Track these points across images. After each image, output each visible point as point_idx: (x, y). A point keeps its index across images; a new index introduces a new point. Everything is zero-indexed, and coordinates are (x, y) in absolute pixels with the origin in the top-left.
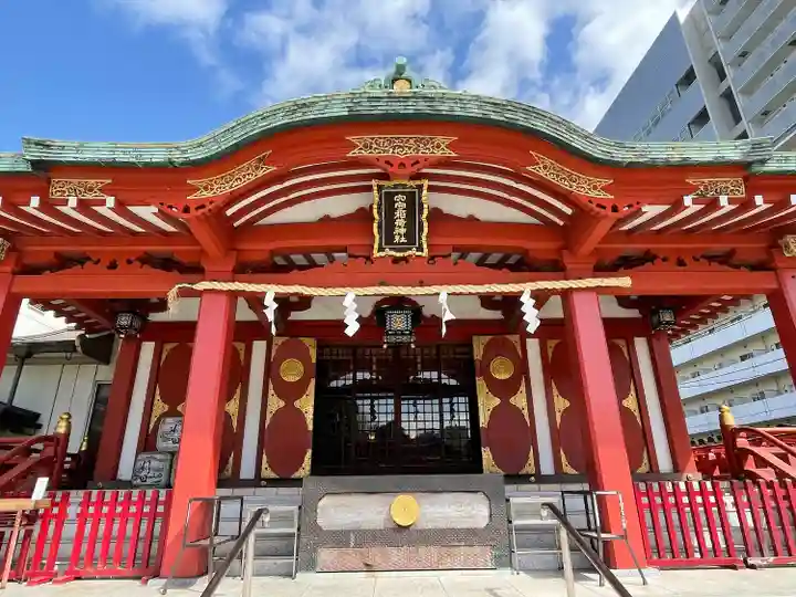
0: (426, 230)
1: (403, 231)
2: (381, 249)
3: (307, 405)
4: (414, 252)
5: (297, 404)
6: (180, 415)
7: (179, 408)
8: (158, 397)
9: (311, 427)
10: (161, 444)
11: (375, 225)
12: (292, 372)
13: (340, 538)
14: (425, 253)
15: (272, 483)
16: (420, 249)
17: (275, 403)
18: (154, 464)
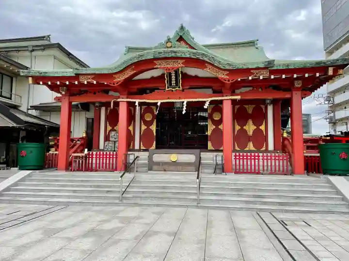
0: (181, 82)
1: (174, 82)
2: (168, 88)
3: (154, 128)
4: (177, 88)
5: (150, 127)
6: (115, 130)
7: (115, 128)
8: (108, 125)
9: (155, 134)
10: (111, 139)
11: (166, 81)
12: (148, 117)
13: (158, 164)
14: (181, 89)
15: (144, 150)
16: (179, 87)
17: (144, 127)
18: (110, 145)
